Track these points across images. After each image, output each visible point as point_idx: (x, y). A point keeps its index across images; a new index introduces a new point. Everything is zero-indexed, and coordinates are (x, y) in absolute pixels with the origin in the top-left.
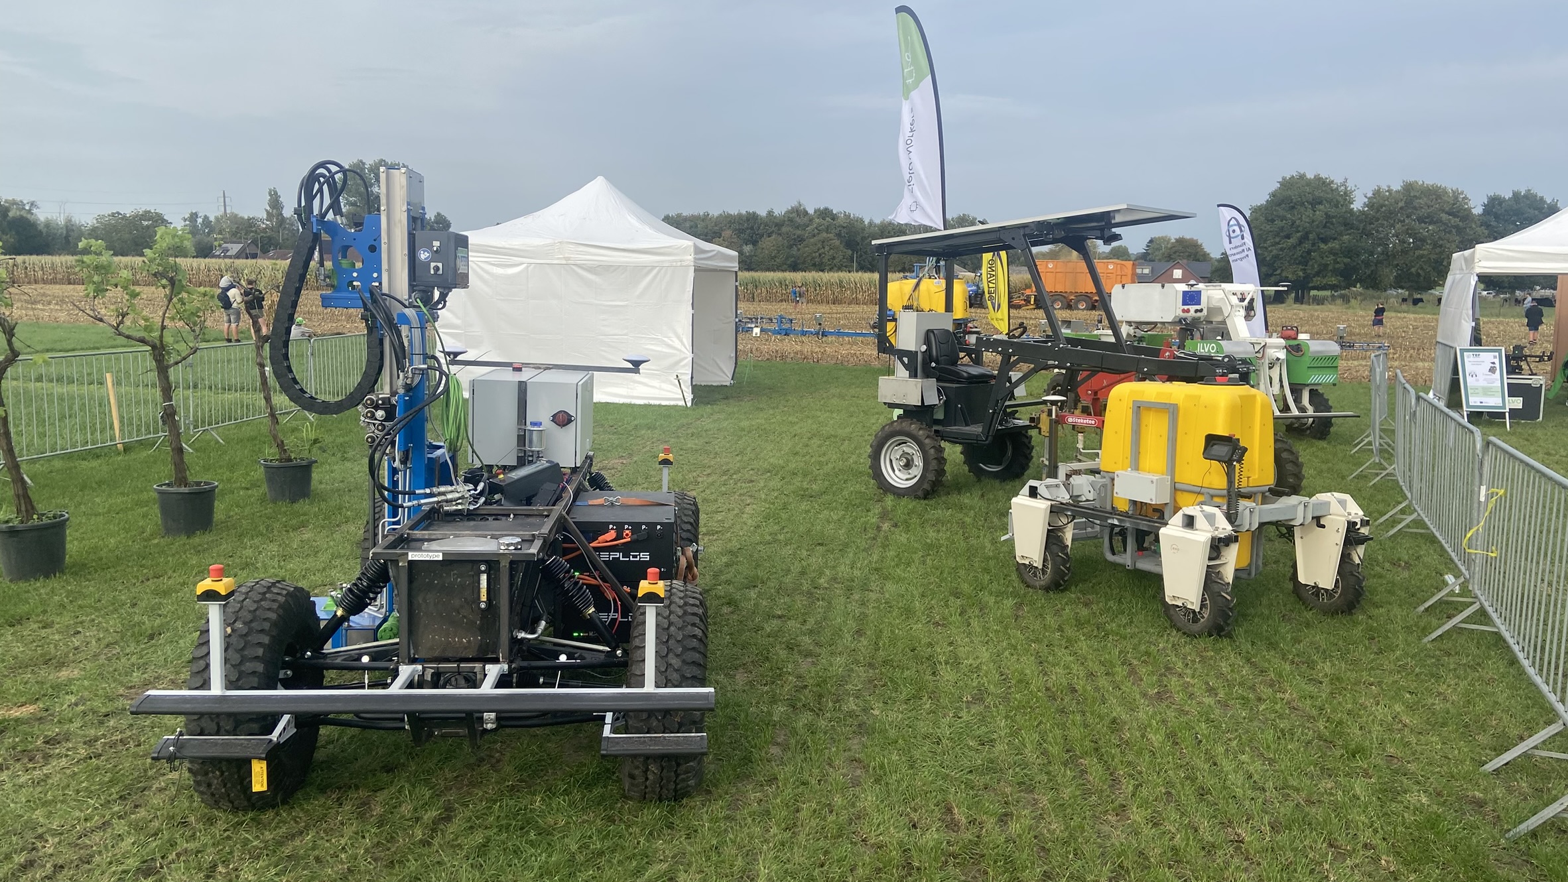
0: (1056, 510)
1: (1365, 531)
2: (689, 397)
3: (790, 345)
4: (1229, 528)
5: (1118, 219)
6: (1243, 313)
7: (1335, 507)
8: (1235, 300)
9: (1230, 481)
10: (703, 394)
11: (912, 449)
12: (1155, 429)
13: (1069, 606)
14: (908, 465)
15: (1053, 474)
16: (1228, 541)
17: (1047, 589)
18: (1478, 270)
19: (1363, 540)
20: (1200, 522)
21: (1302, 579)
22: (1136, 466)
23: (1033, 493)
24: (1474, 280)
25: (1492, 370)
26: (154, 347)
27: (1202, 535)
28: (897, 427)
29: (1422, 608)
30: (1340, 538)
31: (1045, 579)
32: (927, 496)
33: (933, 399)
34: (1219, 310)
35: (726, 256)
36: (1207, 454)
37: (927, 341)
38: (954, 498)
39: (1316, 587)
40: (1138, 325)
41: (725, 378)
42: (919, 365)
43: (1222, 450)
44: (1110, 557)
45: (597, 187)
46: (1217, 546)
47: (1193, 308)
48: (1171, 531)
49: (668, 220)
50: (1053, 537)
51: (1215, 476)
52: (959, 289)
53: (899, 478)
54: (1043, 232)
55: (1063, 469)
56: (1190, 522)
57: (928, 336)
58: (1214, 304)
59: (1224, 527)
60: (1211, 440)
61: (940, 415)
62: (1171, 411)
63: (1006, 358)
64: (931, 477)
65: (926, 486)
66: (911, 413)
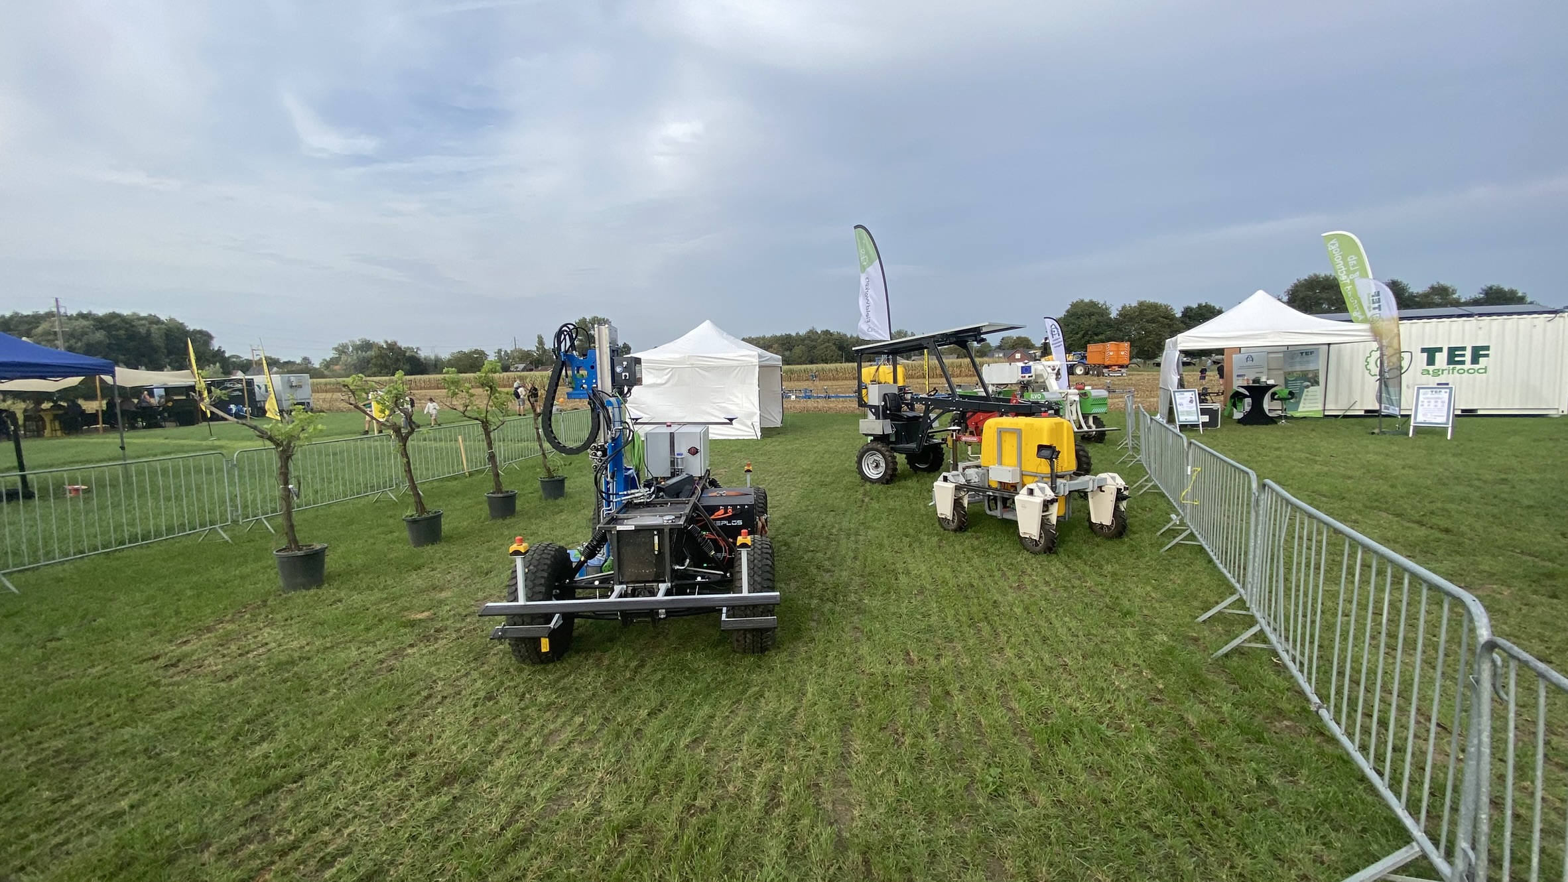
0: (958, 488)
1: (1126, 493)
2: (759, 434)
3: (811, 404)
4: (1053, 494)
5: (984, 330)
6: (1054, 376)
7: (1110, 481)
8: (1049, 370)
9: (1052, 469)
10: (767, 432)
11: (879, 457)
12: (1010, 443)
13: (968, 540)
14: (877, 466)
15: (956, 468)
16: (1052, 501)
17: (955, 531)
18: (1180, 348)
19: (1125, 498)
20: (1037, 491)
21: (1093, 520)
22: (1000, 463)
23: (945, 479)
24: (1177, 353)
25: (1191, 401)
26: (483, 422)
27: (1038, 499)
28: (870, 446)
29: (1159, 533)
30: (1113, 497)
31: (953, 526)
32: (888, 482)
33: (889, 431)
34: (1042, 376)
35: (776, 359)
36: (1039, 455)
37: (884, 400)
38: (903, 483)
39: (1101, 524)
40: (998, 385)
41: (777, 423)
42: (880, 413)
43: (1047, 453)
44: (988, 512)
45: (707, 324)
46: (1047, 505)
47: (1027, 375)
48: (1021, 498)
49: (743, 340)
50: (957, 503)
51: (1044, 467)
52: (900, 369)
53: (872, 473)
54: (945, 339)
55: (961, 465)
56: (1031, 492)
57: (885, 397)
58: (1038, 372)
59: (1050, 494)
60: (1041, 447)
61: (893, 439)
62: (1018, 432)
63: (927, 406)
64: (890, 472)
65: (888, 477)
66: (877, 438)
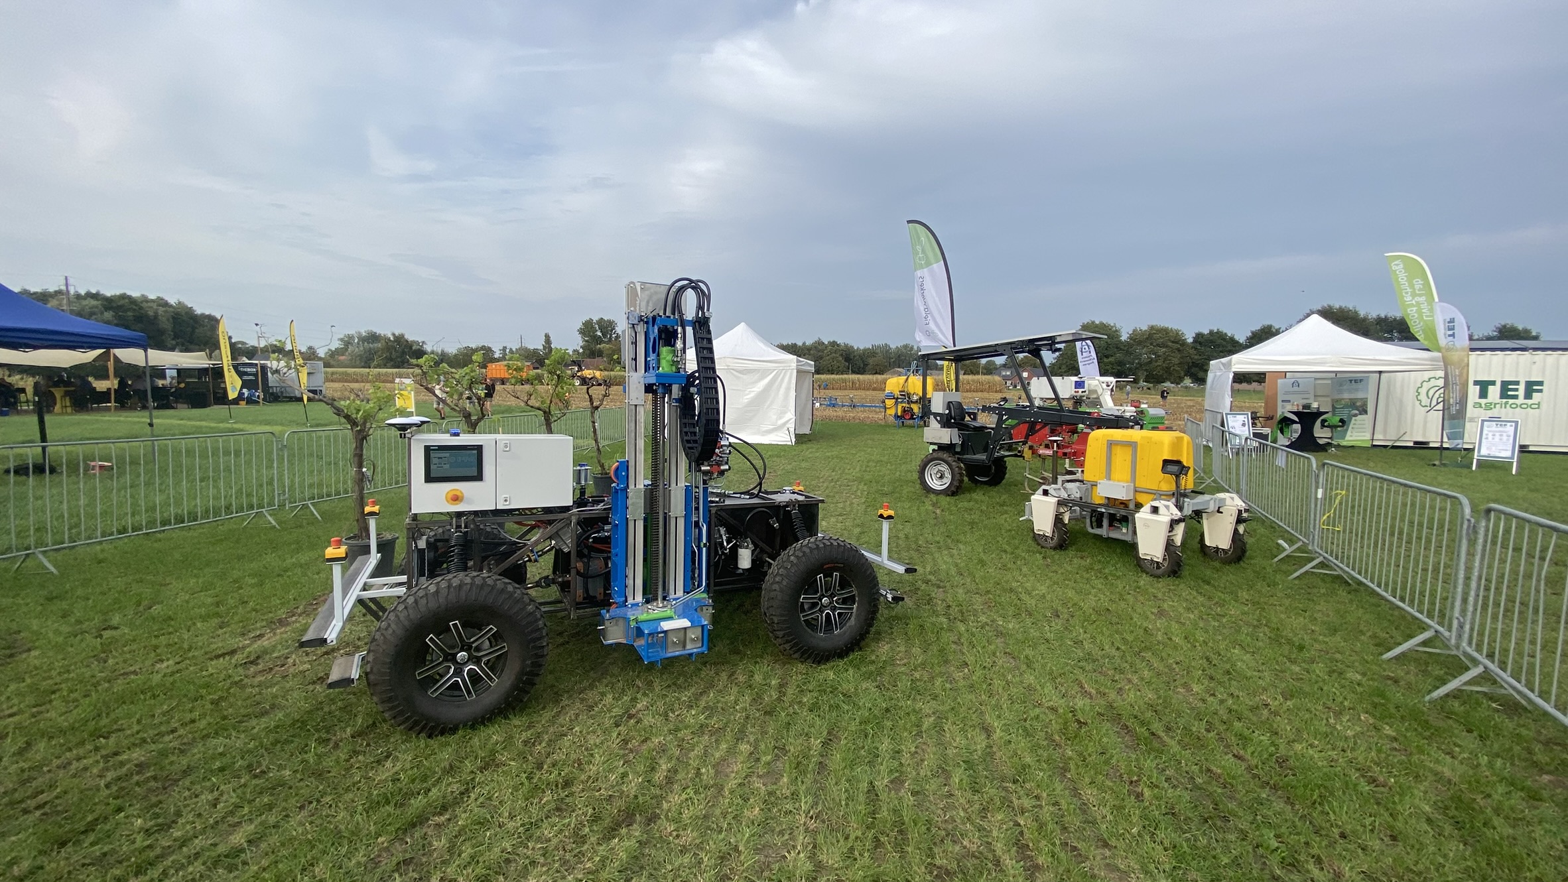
0: (1061, 503)
1: (1245, 515)
2: (794, 440)
3: (840, 412)
4: (1179, 514)
6: (1109, 393)
7: (1228, 502)
8: (1104, 386)
9: (1178, 486)
10: (800, 438)
11: (944, 468)
12: (1122, 458)
13: (1071, 561)
14: (941, 477)
15: (1055, 482)
16: (1178, 522)
17: (1055, 548)
18: (1234, 370)
19: (1245, 521)
20: (1162, 510)
21: (1208, 543)
22: (1109, 477)
23: (1046, 493)
24: (1231, 375)
25: (1244, 425)
27: (1164, 518)
28: (935, 455)
29: (1276, 559)
30: (1234, 519)
31: (1053, 543)
32: (953, 494)
33: (957, 440)
34: (1096, 391)
35: (809, 365)
36: (1164, 470)
37: (949, 408)
38: (968, 496)
39: (1217, 548)
41: (807, 431)
42: (946, 421)
43: (1175, 468)
44: (1090, 530)
45: (742, 327)
46: (1174, 523)
47: (1080, 390)
48: (1142, 516)
50: (1058, 520)
51: (1167, 483)
53: (935, 484)
54: (1014, 348)
55: (1060, 478)
56: (1155, 510)
57: (949, 405)
58: (1092, 388)
59: (1177, 514)
60: (1166, 462)
61: (958, 449)
62: (1133, 445)
63: (1001, 416)
64: (956, 483)
65: (953, 489)
66: (942, 447)
